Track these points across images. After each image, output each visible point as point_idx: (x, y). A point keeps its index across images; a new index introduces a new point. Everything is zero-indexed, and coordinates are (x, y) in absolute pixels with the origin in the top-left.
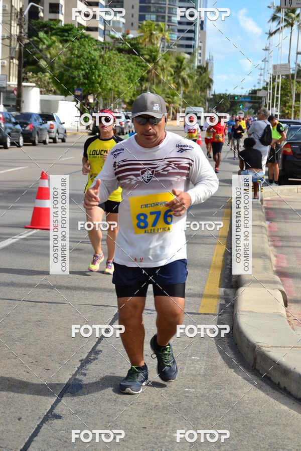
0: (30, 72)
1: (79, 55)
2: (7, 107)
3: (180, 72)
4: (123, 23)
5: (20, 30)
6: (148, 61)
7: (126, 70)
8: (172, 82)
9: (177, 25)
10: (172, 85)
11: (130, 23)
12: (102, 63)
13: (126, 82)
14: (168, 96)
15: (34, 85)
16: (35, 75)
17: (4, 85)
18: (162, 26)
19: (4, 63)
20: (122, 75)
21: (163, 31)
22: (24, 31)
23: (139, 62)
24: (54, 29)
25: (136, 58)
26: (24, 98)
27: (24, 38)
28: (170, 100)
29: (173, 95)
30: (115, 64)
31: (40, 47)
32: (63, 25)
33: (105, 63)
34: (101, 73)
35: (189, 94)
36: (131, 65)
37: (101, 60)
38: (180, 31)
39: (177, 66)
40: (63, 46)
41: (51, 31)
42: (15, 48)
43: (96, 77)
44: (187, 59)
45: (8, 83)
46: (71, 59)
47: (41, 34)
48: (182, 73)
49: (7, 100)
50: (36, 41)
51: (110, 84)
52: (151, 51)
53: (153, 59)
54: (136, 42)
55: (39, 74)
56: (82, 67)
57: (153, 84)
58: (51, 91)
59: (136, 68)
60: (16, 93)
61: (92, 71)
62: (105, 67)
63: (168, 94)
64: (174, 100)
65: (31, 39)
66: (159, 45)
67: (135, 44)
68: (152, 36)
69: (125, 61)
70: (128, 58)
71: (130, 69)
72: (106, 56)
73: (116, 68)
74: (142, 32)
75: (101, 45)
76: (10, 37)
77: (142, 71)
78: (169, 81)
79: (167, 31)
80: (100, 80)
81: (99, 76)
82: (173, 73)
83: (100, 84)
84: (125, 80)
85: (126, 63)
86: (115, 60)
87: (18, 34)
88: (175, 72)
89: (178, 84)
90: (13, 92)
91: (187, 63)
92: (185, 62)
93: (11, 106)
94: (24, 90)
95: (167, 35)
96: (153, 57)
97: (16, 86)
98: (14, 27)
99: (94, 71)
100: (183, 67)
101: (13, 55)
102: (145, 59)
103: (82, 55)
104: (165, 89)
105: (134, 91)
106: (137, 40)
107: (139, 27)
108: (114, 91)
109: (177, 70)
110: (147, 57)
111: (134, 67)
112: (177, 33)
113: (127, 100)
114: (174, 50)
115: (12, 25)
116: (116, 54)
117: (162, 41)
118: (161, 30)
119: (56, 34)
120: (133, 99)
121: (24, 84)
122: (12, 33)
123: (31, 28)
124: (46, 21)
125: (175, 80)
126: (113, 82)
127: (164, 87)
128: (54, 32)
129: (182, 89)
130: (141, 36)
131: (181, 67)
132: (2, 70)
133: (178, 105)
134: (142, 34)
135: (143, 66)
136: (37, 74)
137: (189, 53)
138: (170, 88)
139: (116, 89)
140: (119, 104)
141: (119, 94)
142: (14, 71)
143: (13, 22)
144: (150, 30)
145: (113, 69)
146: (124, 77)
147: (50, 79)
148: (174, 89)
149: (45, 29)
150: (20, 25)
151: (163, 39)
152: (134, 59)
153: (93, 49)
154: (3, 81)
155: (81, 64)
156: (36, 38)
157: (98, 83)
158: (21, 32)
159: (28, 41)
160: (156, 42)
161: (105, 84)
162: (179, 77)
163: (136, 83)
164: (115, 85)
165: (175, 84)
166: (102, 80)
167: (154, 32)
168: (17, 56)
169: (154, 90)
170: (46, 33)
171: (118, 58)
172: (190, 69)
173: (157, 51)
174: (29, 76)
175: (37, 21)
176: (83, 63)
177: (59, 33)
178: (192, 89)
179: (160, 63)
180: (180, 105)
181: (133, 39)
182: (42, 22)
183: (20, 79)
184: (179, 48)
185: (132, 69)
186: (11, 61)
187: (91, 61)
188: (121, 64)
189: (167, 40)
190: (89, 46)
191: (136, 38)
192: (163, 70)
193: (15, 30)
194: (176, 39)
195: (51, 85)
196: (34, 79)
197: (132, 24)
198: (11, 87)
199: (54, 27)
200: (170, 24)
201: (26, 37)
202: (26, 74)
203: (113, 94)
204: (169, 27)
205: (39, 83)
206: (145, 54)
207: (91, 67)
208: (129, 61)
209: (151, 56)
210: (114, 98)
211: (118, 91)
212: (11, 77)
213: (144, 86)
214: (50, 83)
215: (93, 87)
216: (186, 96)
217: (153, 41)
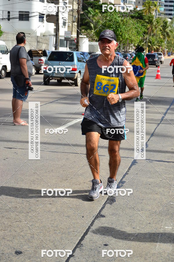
0: (83, 29)
1: (110, 20)
2: (71, 49)
3: (165, 29)
4: (134, 2)
5: (78, 6)
6: (148, 23)
7: (136, 28)
8: (161, 35)
9: (164, 2)
10: (161, 37)
11: (138, 2)
12: (123, 24)
13: (135, 35)
14: (158, 42)
15: (85, 36)
16: (86, 31)
17: (70, 37)
18: (156, 3)
19: (69, 25)
20: (134, 31)
21: (157, 6)
22: (81, 7)
23: (143, 23)
24: (96, 6)
25: (141, 21)
26: (80, 44)
27: (80, 11)
28: (160, 44)
29: (162, 42)
30: (129, 24)
31: (89, 16)
32: (101, 3)
33: (124, 24)
34: (122, 30)
35: (170, 41)
36: (139, 25)
37: (122, 22)
38: (165, 6)
39: (164, 25)
40: (101, 15)
41: (95, 7)
42: (76, 16)
43: (119, 33)
44: (169, 21)
45: (72, 35)
46: (105, 22)
47: (90, 9)
48: (166, 30)
49: (70, 45)
50: (87, 12)
51: (127, 36)
52: (149, 17)
53: (151, 22)
54: (141, 12)
55: (88, 30)
56: (112, 26)
57: (151, 36)
58: (95, 40)
59: (141, 27)
60: (76, 41)
61: (117, 29)
62: (124, 27)
63: (158, 41)
64: (162, 45)
65: (84, 12)
66: (154, 14)
67: (141, 13)
68: (150, 9)
69: (135, 23)
70: (137, 21)
71: (138, 27)
72: (125, 20)
73: (130, 27)
74: (144, 7)
75: (122, 14)
76: (72, 10)
77: (144, 29)
78: (159, 34)
79: (159, 6)
80: (121, 34)
81: (121, 31)
82: (162, 29)
83: (121, 36)
84: (135, 33)
85: (136, 24)
86: (129, 23)
87: (77, 8)
88: (163, 29)
89: (164, 35)
90: (74, 41)
91: (170, 23)
92: (168, 24)
93: (73, 48)
94: (80, 39)
95: (159, 9)
96: (150, 20)
97: (76, 37)
98: (75, 4)
99: (118, 28)
100: (167, 26)
101: (75, 21)
102: (146, 22)
103: (111, 20)
104: (157, 39)
105: (140, 40)
106: (142, 11)
107: (143, 4)
108: (129, 40)
109: (163, 28)
110: (147, 21)
111: (140, 26)
112: (164, 7)
113: (136, 45)
114: (162, 17)
115: (74, 3)
116: (130, 19)
117: (155, 11)
118: (155, 6)
119: (97, 8)
120: (139, 44)
121: (80, 36)
122: (74, 8)
123: (84, 5)
124: (92, 2)
125: (163, 33)
126: (128, 35)
127: (156, 37)
128: (96, 7)
129: (167, 38)
130: (144, 9)
131: (166, 26)
132: (68, 28)
133: (164, 47)
134: (145, 8)
135: (145, 26)
136: (87, 31)
137: (171, 18)
138: (160, 38)
139: (130, 39)
140: (131, 47)
141: (132, 41)
142: (75, 29)
143: (74, 2)
144: (149, 6)
145: (128, 28)
146: (134, 32)
147: (94, 33)
148: (162, 38)
149: (92, 6)
150: (78, 4)
151: (156, 10)
152: (140, 22)
153: (118, 16)
154: (69, 35)
155: (111, 25)
156: (86, 11)
157: (120, 35)
158: (78, 8)
159: (83, 12)
160: (152, 12)
161: (124, 36)
162: (165, 31)
163: (141, 36)
164: (129, 36)
165: (162, 36)
166: (122, 34)
167: (151, 7)
168: (77, 21)
169: (151, 39)
170: (92, 8)
171: (131, 21)
172: (171, 27)
173: (152, 17)
174: (83, 32)
175: (87, 1)
176: (112, 24)
177: (99, 8)
178: (172, 38)
179: (154, 24)
180: (165, 47)
181: (139, 10)
182: (90, 2)
183: (78, 34)
184: (165, 16)
185: (139, 27)
186: (73, 23)
187: (116, 23)
188: (133, 25)
189: (158, 11)
190: (116, 15)
191: (142, 10)
192: (156, 28)
193: (76, 7)
194: (163, 10)
195: (94, 37)
196: (85, 33)
197: (139, 2)
198: (73, 38)
199: (96, 5)
200: (160, 2)
201: (81, 10)
202: (81, 30)
203: (128, 41)
204: (159, 4)
205: (88, 35)
206: (146, 19)
207: (116, 26)
208: (138, 23)
209: (149, 20)
210: (129, 43)
211: (131, 40)
212: (73, 33)
213: (145, 37)
214: (94, 35)
215: (117, 37)
216: (168, 43)
217: (150, 11)
